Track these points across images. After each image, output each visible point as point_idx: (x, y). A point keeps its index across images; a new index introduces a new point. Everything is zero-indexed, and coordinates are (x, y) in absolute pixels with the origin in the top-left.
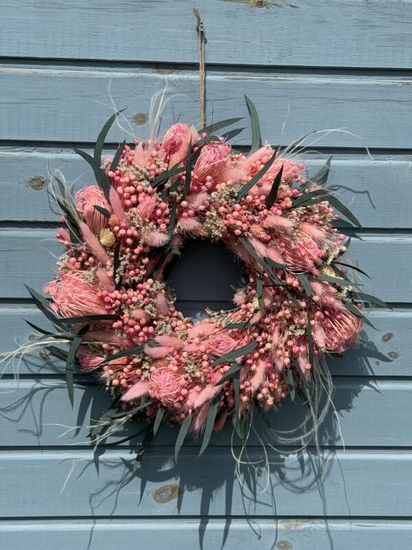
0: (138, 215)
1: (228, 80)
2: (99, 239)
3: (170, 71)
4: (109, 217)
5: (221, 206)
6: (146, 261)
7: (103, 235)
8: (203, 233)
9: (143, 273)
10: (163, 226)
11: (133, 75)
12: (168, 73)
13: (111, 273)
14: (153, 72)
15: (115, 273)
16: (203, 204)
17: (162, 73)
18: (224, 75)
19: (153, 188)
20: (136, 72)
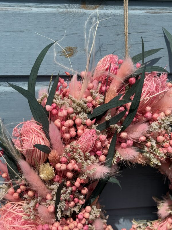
0: (79, 150)
1: (148, 14)
2: (39, 174)
3: (95, 6)
4: (49, 152)
5: (159, 135)
6: (85, 191)
7: (43, 170)
8: (141, 161)
9: (82, 202)
10: (102, 158)
11: (61, 10)
12: (93, 9)
13: (52, 208)
14: (80, 8)
15: (56, 208)
16: (144, 135)
17: (88, 8)
18: (144, 10)
19: (92, 120)
20: (64, 8)
